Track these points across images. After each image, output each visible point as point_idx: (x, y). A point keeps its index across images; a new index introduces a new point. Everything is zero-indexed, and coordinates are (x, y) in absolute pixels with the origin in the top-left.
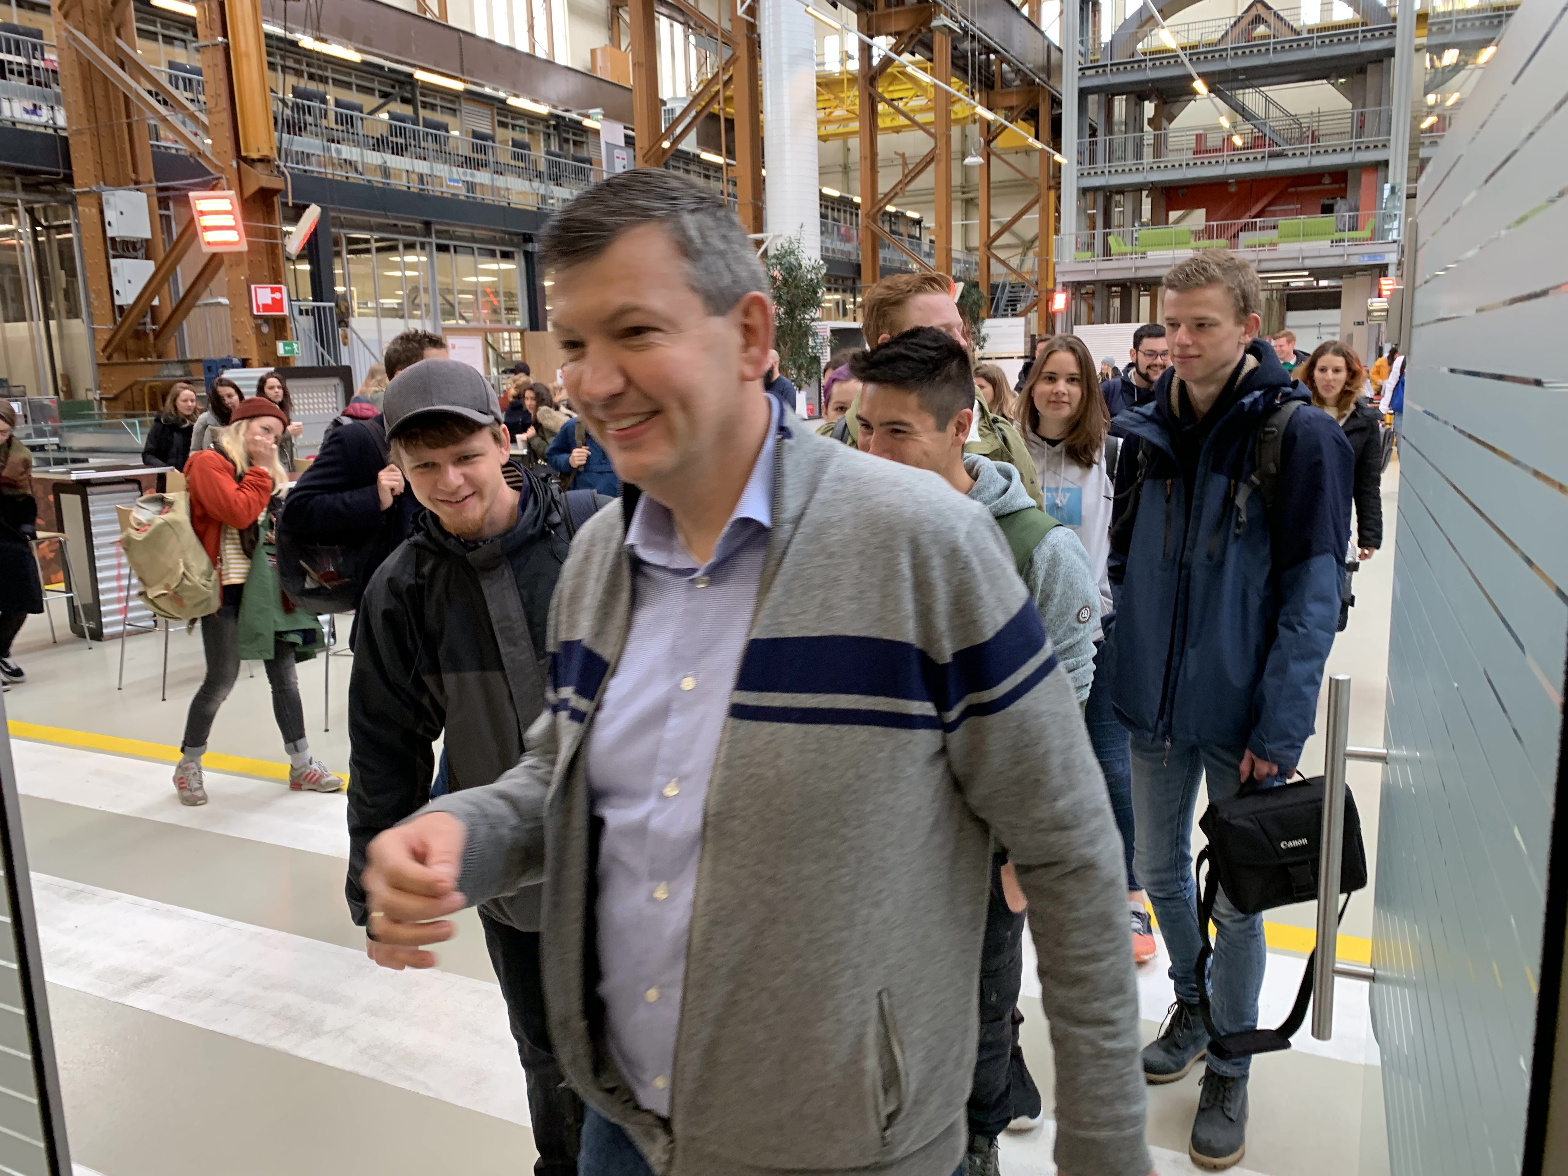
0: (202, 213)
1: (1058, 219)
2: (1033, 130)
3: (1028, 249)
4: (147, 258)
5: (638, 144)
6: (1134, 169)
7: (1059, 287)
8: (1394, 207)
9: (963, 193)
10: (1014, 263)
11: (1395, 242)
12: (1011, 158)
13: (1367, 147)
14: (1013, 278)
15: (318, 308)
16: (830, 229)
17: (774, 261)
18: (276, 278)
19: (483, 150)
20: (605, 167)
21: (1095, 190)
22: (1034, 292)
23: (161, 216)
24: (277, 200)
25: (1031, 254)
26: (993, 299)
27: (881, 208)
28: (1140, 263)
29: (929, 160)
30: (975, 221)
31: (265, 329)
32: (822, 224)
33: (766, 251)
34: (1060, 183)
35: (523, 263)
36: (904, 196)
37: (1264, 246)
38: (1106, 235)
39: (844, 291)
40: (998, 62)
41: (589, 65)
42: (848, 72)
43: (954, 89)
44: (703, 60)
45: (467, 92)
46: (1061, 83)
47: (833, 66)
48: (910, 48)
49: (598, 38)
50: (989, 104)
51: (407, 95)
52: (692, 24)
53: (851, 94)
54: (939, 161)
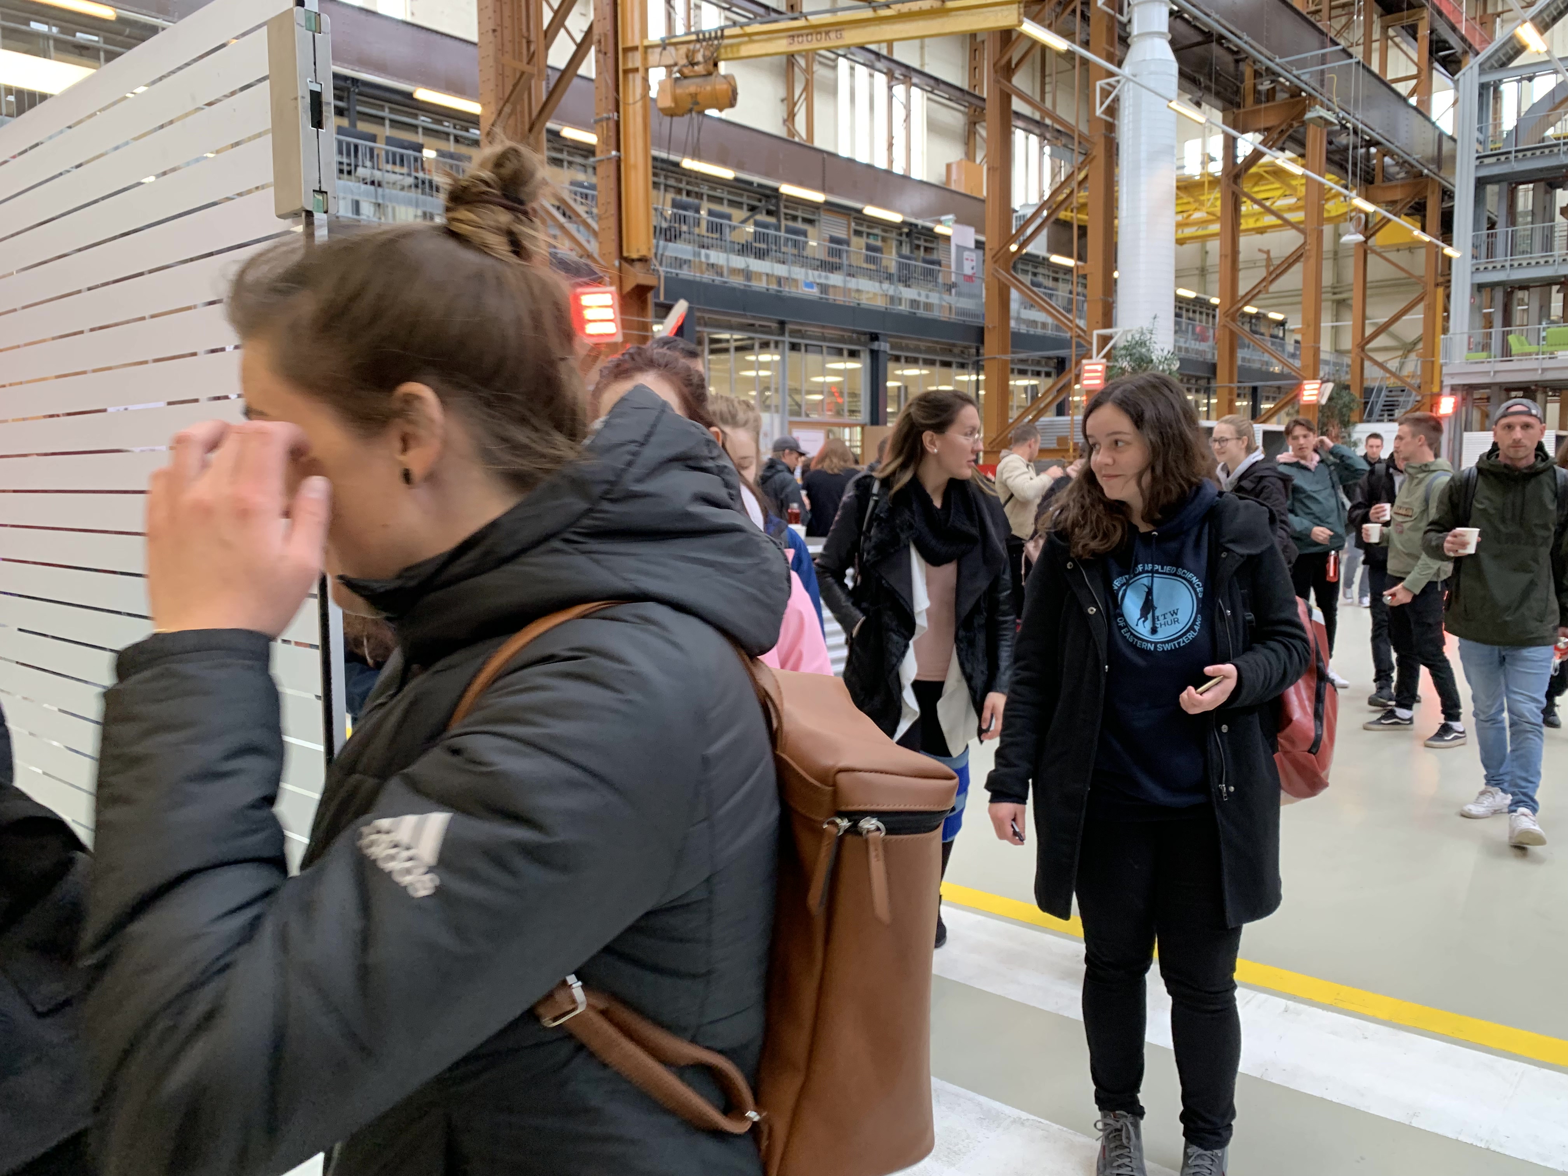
0: (588, 307)
1: (1447, 319)
2: (1419, 225)
3: (1409, 351)
5: (987, 247)
6: (1542, 261)
7: (1447, 390)
9: (1335, 293)
10: (1393, 365)
12: (1392, 256)
14: (1391, 382)
16: (1184, 328)
17: (1123, 352)
19: (839, 254)
20: (953, 269)
21: (1493, 285)
22: (1415, 397)
25: (1413, 356)
26: (1366, 403)
27: (1241, 308)
28: (1548, 364)
29: (1297, 257)
30: (1348, 323)
32: (1177, 323)
33: (1115, 345)
34: (1449, 281)
35: (868, 362)
36: (1267, 293)
38: (1505, 334)
39: (1197, 391)
40: (1380, 155)
41: (944, 178)
42: (1210, 175)
43: (1329, 181)
44: (1057, 170)
45: (827, 203)
46: (1454, 173)
47: (1193, 169)
48: (1279, 144)
49: (953, 153)
50: (1368, 198)
51: (772, 208)
52: (1048, 136)
53: (1212, 196)
54: (1308, 257)
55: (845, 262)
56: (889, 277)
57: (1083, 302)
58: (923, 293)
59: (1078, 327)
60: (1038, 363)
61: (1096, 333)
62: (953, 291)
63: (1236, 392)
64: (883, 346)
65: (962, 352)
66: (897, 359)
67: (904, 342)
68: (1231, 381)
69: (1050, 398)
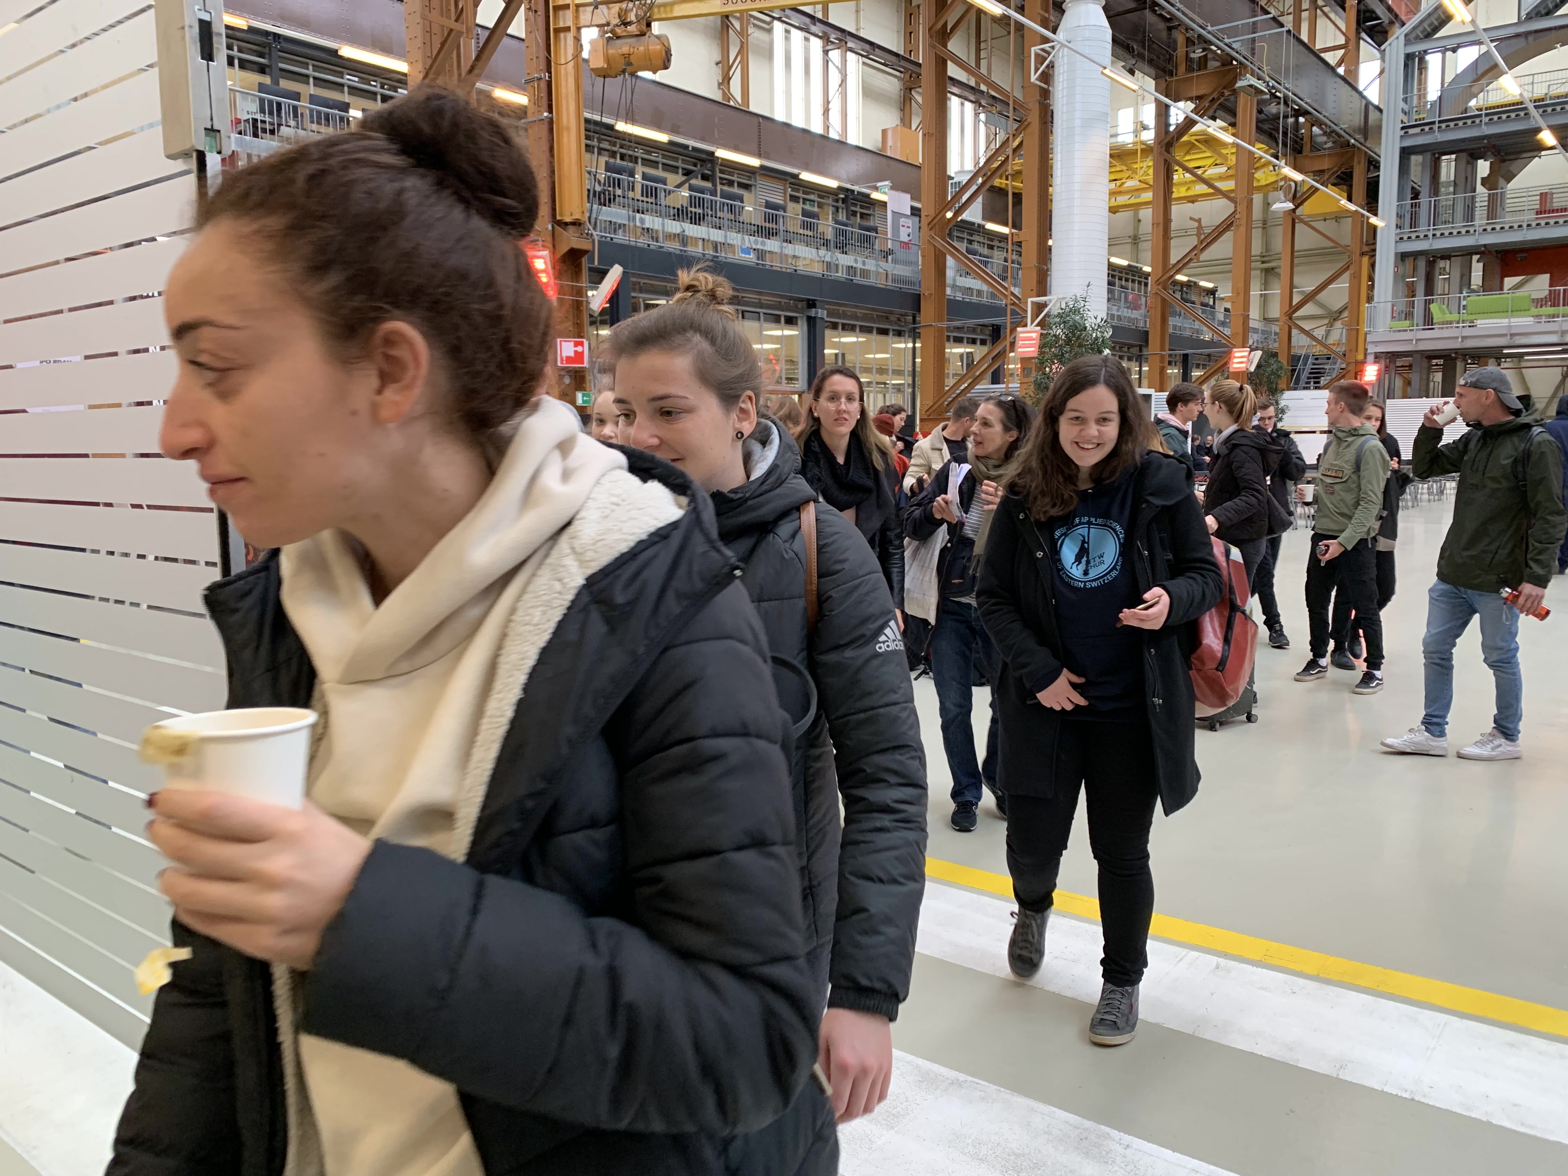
1: (1371, 288)
2: (1345, 194)
3: (1335, 320)
5: (923, 214)
6: (1463, 231)
7: (1371, 358)
9: (1263, 262)
10: (1319, 333)
12: (1319, 225)
14: (1318, 350)
16: (1116, 296)
17: (1057, 320)
18: (579, 332)
19: (774, 219)
20: (889, 236)
21: (1415, 255)
22: (1340, 364)
24: (584, 260)
25: (1338, 324)
26: (1293, 371)
27: (1172, 276)
28: (1468, 332)
29: (1227, 225)
30: (1276, 291)
31: (567, 380)
32: (1110, 291)
33: (1048, 315)
34: (1374, 250)
35: (805, 327)
36: (1196, 265)
38: (1427, 303)
40: (1309, 125)
41: (880, 145)
42: (1142, 143)
43: (1259, 150)
44: (992, 137)
45: (763, 167)
46: (1380, 144)
47: (1126, 138)
48: (1211, 112)
49: (889, 119)
50: (1296, 168)
51: (706, 172)
52: (983, 103)
53: (1145, 164)
54: (1238, 226)
55: (782, 228)
56: (826, 243)
57: (1018, 269)
58: (860, 259)
59: (1012, 293)
60: (974, 331)
61: (1030, 300)
62: (890, 257)
63: (1167, 359)
64: (821, 313)
65: (899, 319)
66: (834, 326)
67: (842, 309)
68: (1162, 349)
69: (986, 365)
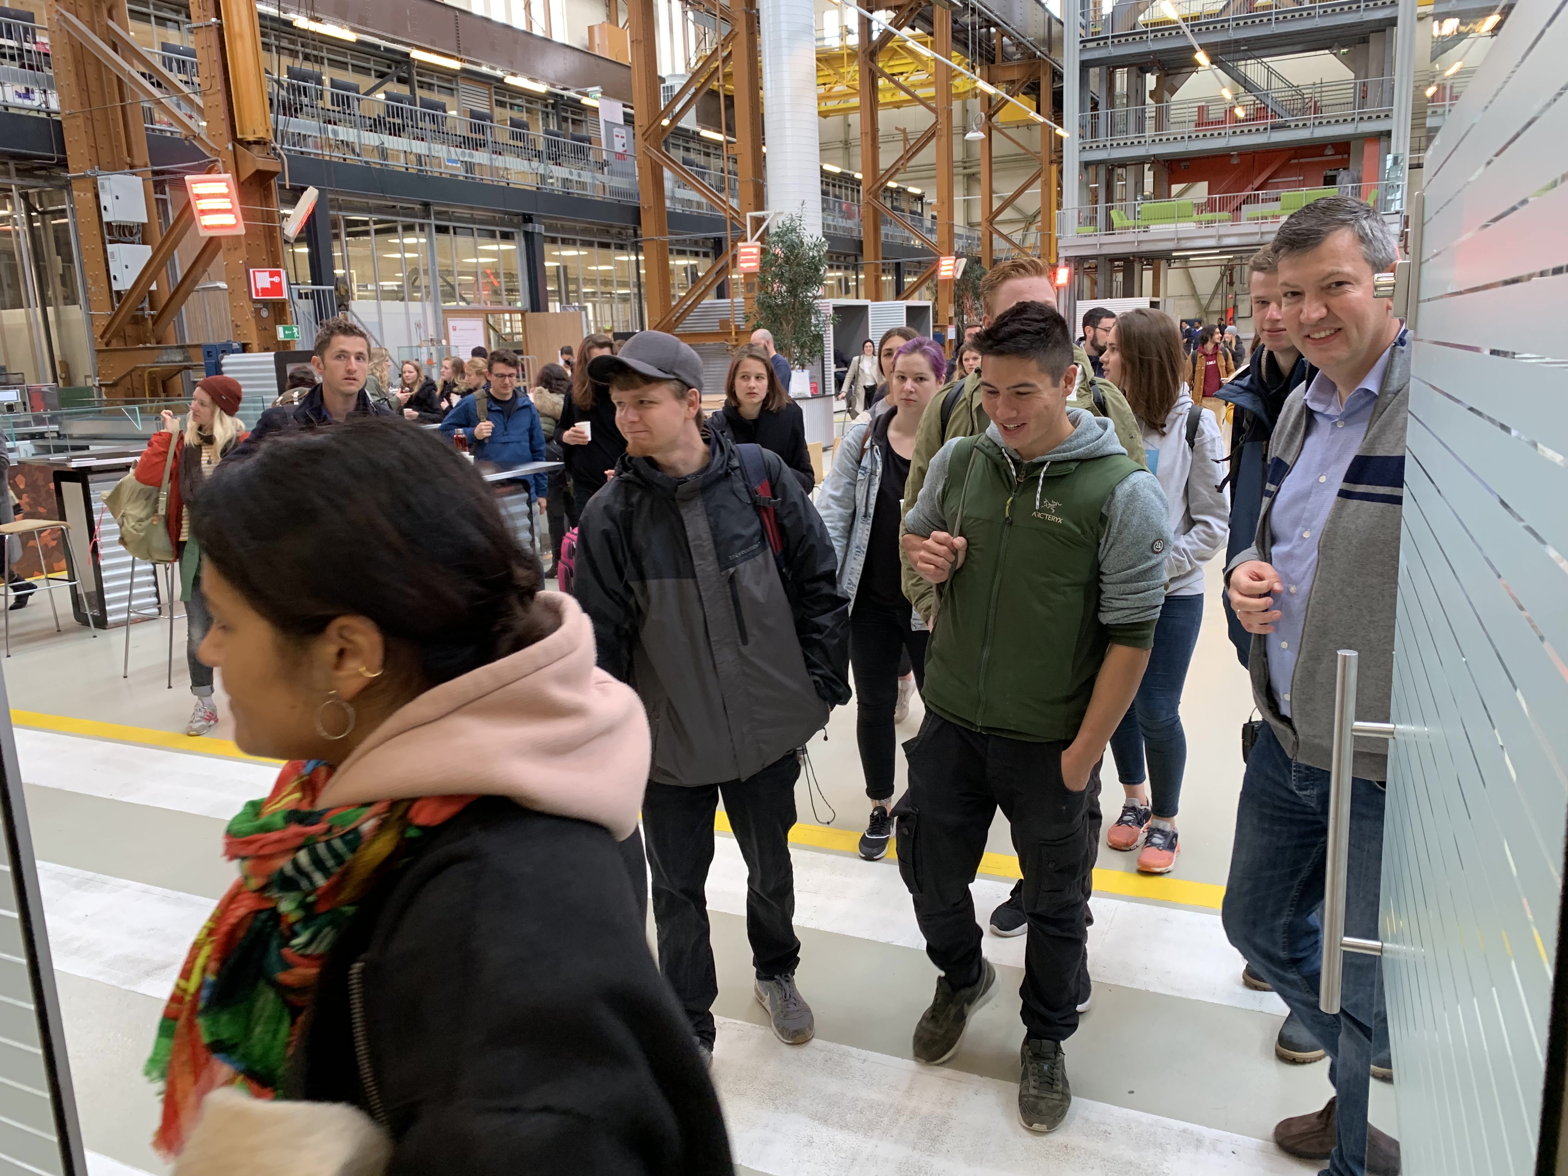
0: (199, 197)
1: (1060, 194)
2: (1034, 104)
3: (1030, 224)
4: (144, 243)
5: (637, 123)
6: (1136, 142)
7: (1062, 262)
8: (1397, 178)
9: (965, 168)
10: (1017, 237)
11: (1397, 213)
12: (1012, 133)
13: (1370, 118)
15: (318, 291)
16: (831, 206)
17: (776, 237)
18: (274, 261)
19: (481, 129)
20: (604, 147)
21: (1097, 163)
23: (157, 199)
24: (274, 183)
25: (1033, 228)
27: (882, 185)
28: (1143, 237)
29: (930, 135)
30: (977, 197)
31: (265, 313)
32: (823, 201)
33: (767, 228)
34: (1062, 157)
35: (523, 243)
36: (905, 172)
37: (1266, 218)
38: (1108, 209)
39: (846, 268)
40: (998, 36)
41: (587, 43)
42: (848, 47)
43: (953, 62)
44: (702, 39)
45: (464, 71)
46: (1061, 55)
47: (833, 42)
48: (910, 21)
49: (595, 15)
50: (990, 80)
51: (403, 75)
53: (851, 70)
54: (940, 136)
55: (490, 139)
56: (538, 155)
57: (735, 180)
58: (575, 172)
59: (731, 208)
60: (696, 243)
61: (748, 214)
62: (606, 169)
63: (881, 267)
64: (538, 228)
65: (620, 233)
66: (553, 241)
67: (559, 223)
68: (876, 258)
69: (711, 280)
